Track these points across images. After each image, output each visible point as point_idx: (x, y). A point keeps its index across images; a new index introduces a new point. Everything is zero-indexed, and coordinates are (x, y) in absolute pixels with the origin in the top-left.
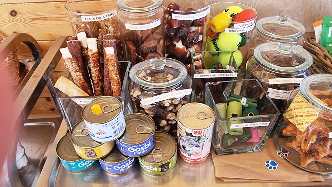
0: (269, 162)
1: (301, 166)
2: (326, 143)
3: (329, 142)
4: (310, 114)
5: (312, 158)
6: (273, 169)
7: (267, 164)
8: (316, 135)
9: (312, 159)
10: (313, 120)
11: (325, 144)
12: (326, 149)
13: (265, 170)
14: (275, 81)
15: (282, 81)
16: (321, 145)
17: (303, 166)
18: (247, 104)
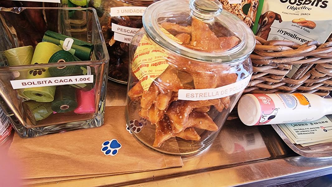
0: (108, 143)
1: (153, 146)
2: (184, 110)
3: (189, 106)
4: (159, 61)
5: (170, 132)
6: (111, 154)
7: (104, 146)
8: (169, 96)
9: (170, 134)
10: (162, 71)
11: (182, 110)
12: (182, 118)
13: (99, 157)
14: (120, 11)
15: (130, 11)
16: (176, 111)
17: (156, 146)
18: (74, 49)
